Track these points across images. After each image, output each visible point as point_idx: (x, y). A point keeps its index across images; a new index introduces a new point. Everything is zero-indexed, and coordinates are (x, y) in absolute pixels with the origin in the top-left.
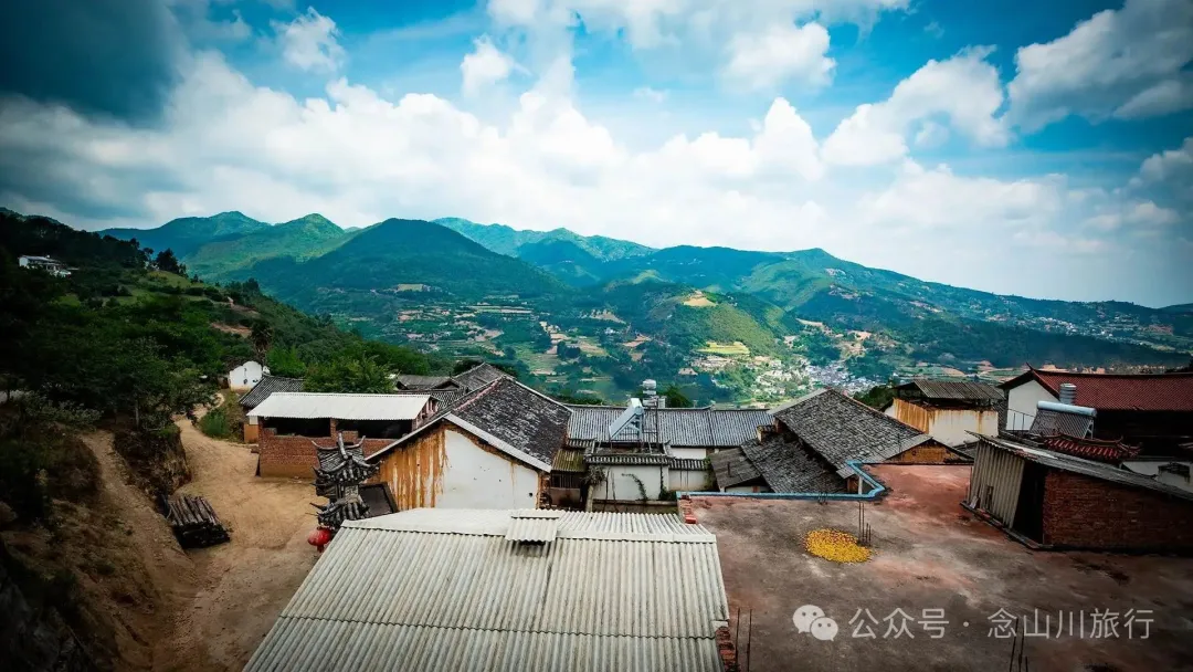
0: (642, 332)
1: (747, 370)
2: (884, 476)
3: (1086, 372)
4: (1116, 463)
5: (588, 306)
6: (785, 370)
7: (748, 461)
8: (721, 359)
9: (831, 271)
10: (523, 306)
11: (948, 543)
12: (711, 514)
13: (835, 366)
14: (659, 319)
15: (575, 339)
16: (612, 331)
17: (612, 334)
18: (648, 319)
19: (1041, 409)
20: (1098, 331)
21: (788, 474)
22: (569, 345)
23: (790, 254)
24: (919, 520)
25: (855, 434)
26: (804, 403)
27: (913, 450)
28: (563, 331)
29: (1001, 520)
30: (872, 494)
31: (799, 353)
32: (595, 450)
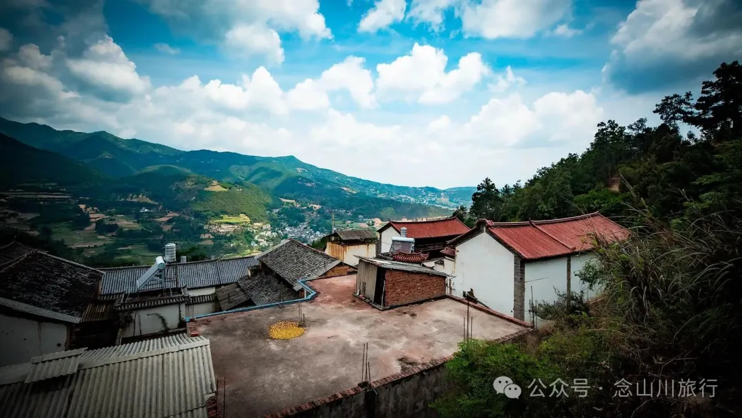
0: (172, 211)
1: (249, 232)
2: (317, 286)
3: (419, 220)
4: (419, 263)
5: (125, 192)
6: (273, 231)
7: (242, 290)
8: (231, 226)
9: (299, 170)
10: (62, 192)
11: (346, 316)
12: (209, 328)
13: (302, 226)
14: (186, 200)
15: (113, 218)
16: (146, 210)
17: (147, 212)
18: (177, 201)
19: (393, 241)
20: (423, 201)
21: (266, 295)
22: (107, 223)
23: (276, 159)
24: (332, 306)
25: (304, 264)
26: (277, 250)
27: (332, 270)
28: (101, 211)
29: (369, 299)
30: (309, 297)
31: (281, 219)
32: (124, 300)
